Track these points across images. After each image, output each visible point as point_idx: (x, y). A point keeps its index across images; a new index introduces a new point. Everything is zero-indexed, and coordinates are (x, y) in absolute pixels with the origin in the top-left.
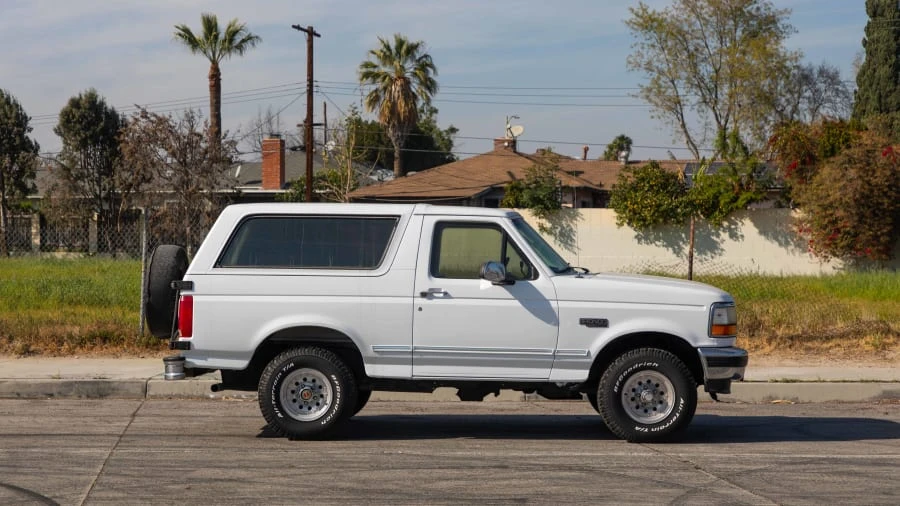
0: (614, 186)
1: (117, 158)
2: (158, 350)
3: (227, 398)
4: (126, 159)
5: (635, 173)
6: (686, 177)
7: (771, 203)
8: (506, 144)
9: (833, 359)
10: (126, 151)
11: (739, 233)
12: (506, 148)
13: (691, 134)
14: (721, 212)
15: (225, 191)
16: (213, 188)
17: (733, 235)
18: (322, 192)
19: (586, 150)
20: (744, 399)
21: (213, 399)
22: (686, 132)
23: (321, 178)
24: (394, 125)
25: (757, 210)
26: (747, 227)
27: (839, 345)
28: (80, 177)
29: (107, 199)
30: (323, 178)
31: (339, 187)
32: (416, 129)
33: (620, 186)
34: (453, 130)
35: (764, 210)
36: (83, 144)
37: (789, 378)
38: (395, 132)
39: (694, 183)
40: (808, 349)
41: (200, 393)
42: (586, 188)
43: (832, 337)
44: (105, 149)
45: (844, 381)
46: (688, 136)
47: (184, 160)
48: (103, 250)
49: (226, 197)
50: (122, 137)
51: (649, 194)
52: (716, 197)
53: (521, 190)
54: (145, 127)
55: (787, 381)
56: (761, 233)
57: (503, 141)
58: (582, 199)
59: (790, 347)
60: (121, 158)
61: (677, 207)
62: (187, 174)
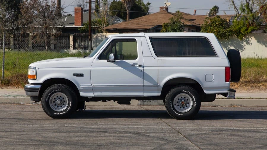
0: (203, 25)
1: (20, 14)
2: (9, 86)
3: (27, 104)
4: (23, 15)
5: (210, 20)
6: (230, 21)
7: (261, 31)
8: (164, 9)
9: (260, 90)
10: (23, 12)
11: (250, 42)
12: (164, 10)
13: (236, 5)
14: (242, 34)
15: (59, 26)
16: (54, 25)
17: (248, 43)
18: (95, 27)
19: (195, 11)
20: (222, 105)
21: (22, 104)
22: (234, 4)
23: (95, 22)
24: (127, 2)
25: (256, 33)
26: (253, 40)
27: (264, 85)
28: (7, 21)
29: (16, 29)
30: (96, 22)
31: (101, 25)
32: (135, 4)
33: (205, 25)
34: (149, 4)
35: (259, 33)
36: (7, 9)
37: (239, 97)
38: (127, 5)
39: (233, 23)
40: (252, 86)
41: (17, 102)
42: (193, 25)
43: (261, 82)
44: (16, 11)
45: (260, 99)
46: (235, 6)
47: (44, 15)
48: (15, 48)
49: (59, 29)
50: (21, 7)
51: (216, 28)
52: (240, 29)
53: (168, 26)
54: (30, 3)
55: (238, 99)
56: (258, 42)
57: (163, 8)
58: (192, 29)
59: (245, 85)
60: (21, 14)
61: (226, 32)
62: (46, 20)
